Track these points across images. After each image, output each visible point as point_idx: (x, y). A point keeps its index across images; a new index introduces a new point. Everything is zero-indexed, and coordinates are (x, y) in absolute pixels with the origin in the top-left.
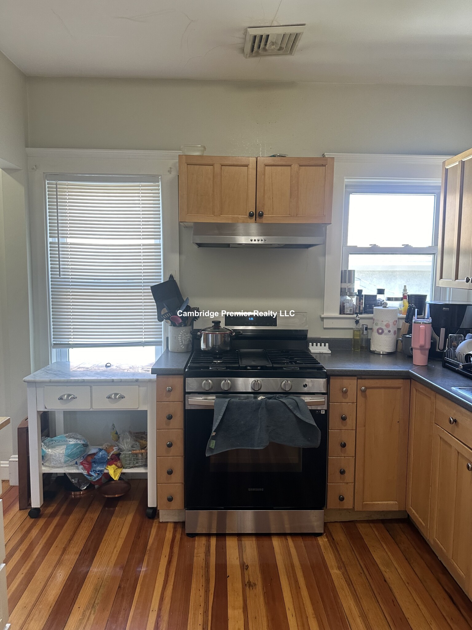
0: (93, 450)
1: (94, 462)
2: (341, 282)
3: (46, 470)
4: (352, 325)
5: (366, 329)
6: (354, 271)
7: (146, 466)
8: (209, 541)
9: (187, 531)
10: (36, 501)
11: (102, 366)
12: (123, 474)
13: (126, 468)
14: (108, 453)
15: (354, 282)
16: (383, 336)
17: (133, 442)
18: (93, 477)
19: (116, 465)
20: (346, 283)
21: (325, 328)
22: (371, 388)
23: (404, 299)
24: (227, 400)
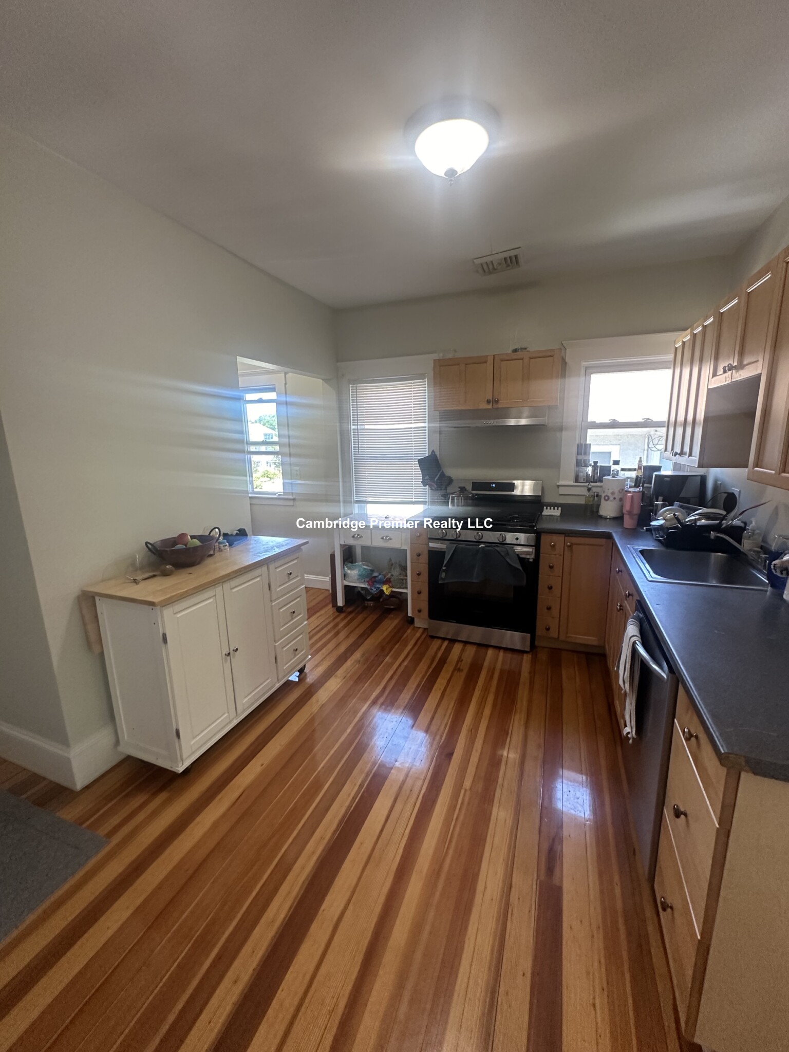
0: (375, 574)
1: (376, 582)
2: (577, 454)
3: (346, 583)
4: (585, 492)
5: (597, 496)
6: (590, 445)
7: (406, 588)
8: (442, 643)
9: (430, 634)
10: (340, 603)
11: (384, 518)
12: (392, 591)
13: (395, 588)
14: (385, 577)
15: (589, 454)
16: (609, 502)
17: (401, 572)
18: (373, 591)
19: (389, 586)
20: (581, 454)
21: (560, 495)
22: (576, 544)
23: (639, 470)
24: (455, 545)
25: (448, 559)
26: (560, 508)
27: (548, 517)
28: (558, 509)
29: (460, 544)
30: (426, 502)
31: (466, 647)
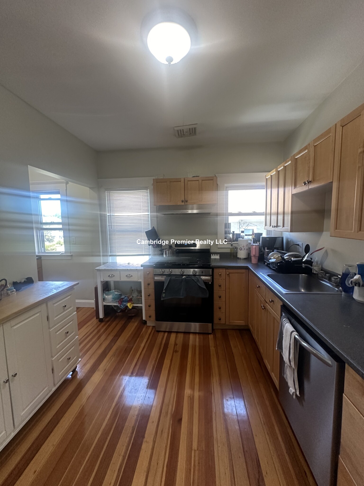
0: (123, 297)
1: (123, 301)
2: (225, 228)
3: (105, 304)
4: (230, 247)
5: (236, 248)
6: (230, 223)
7: (142, 303)
8: (164, 334)
9: (157, 330)
10: (101, 316)
11: (127, 264)
12: (133, 306)
13: (135, 304)
14: (128, 298)
15: (230, 228)
16: (242, 251)
17: (138, 294)
18: (122, 307)
19: (131, 303)
20: (227, 228)
21: (218, 248)
22: (232, 273)
23: (253, 235)
24: (170, 278)
25: (166, 286)
26: (219, 255)
27: (214, 259)
28: (218, 255)
29: (172, 277)
30: (150, 254)
31: (178, 335)
